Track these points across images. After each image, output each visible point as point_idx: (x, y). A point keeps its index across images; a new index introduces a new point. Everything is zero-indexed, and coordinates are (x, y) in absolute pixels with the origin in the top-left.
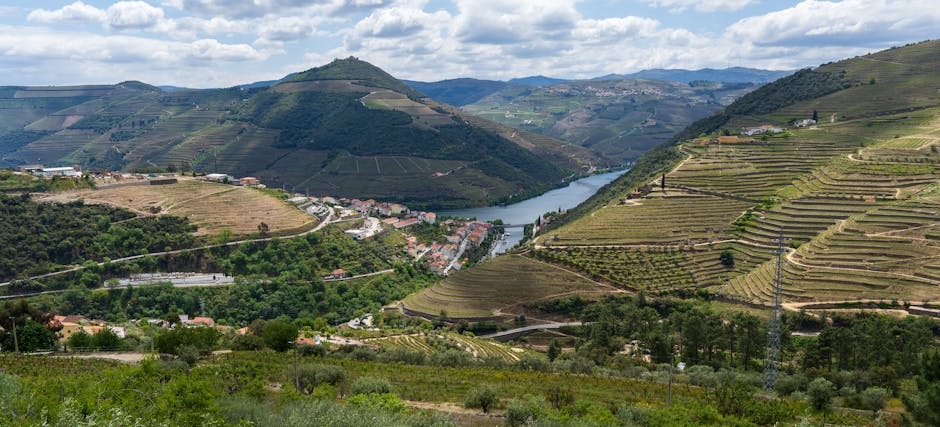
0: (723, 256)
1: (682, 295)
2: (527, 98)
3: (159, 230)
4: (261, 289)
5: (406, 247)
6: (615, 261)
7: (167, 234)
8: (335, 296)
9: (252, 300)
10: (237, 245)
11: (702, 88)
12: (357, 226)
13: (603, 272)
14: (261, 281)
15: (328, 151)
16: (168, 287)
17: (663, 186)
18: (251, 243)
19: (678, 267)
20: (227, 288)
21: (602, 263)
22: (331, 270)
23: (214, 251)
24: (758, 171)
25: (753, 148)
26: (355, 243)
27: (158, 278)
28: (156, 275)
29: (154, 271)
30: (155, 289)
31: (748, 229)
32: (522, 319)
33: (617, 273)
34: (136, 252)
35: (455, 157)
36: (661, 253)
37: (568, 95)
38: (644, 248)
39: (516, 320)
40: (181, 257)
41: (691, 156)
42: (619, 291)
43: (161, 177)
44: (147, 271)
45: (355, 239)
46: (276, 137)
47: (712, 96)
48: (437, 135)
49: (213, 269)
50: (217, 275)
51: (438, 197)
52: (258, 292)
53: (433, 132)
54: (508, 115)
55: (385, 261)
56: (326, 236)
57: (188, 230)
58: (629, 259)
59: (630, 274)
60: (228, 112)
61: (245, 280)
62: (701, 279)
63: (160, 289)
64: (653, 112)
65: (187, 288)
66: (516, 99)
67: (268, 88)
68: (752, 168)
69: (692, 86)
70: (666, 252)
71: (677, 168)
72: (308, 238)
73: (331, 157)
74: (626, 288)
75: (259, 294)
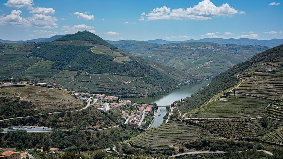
0: (263, 124)
1: (248, 140)
2: (157, 49)
3: (19, 107)
4: (64, 134)
5: (122, 116)
6: (219, 125)
7: (23, 109)
8: (95, 137)
9: (61, 139)
10: (52, 114)
11: (232, 47)
12: (101, 106)
13: (215, 130)
14: (64, 130)
15: (77, 71)
16: (25, 132)
17: (235, 93)
18: (59, 113)
19: (245, 128)
20: (50, 133)
21: (214, 126)
22: (93, 126)
23: (43, 116)
24: (272, 87)
25: (269, 77)
26: (102, 114)
27: (20, 128)
28: (19, 127)
29: (17, 125)
30: (19, 133)
31: (271, 112)
32: (183, 150)
33: (221, 130)
34: (10, 117)
35: (133, 75)
36: (237, 121)
37: (175, 48)
38: (230, 119)
39: (180, 150)
40: (29, 119)
41: (243, 80)
42: (222, 138)
43: (18, 84)
44: (14, 125)
45: (101, 112)
46: (53, 65)
47: (236, 50)
48: (125, 66)
49: (42, 125)
50: (45, 128)
51: (126, 93)
52: (63, 135)
53: (123, 64)
54: (149, 56)
55: (114, 122)
56: (90, 110)
57: (32, 107)
58: (225, 124)
59: (226, 131)
60: (31, 52)
61: (57, 130)
62: (255, 134)
63: (21, 133)
64: (212, 57)
65: (33, 133)
66: (153, 49)
67: (49, 43)
68: (270, 86)
69: (227, 46)
70: (239, 122)
71: (239, 85)
72: (82, 111)
73: (78, 74)
74: (224, 136)
75: (63, 136)
